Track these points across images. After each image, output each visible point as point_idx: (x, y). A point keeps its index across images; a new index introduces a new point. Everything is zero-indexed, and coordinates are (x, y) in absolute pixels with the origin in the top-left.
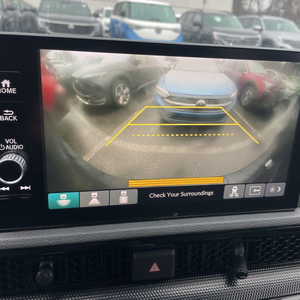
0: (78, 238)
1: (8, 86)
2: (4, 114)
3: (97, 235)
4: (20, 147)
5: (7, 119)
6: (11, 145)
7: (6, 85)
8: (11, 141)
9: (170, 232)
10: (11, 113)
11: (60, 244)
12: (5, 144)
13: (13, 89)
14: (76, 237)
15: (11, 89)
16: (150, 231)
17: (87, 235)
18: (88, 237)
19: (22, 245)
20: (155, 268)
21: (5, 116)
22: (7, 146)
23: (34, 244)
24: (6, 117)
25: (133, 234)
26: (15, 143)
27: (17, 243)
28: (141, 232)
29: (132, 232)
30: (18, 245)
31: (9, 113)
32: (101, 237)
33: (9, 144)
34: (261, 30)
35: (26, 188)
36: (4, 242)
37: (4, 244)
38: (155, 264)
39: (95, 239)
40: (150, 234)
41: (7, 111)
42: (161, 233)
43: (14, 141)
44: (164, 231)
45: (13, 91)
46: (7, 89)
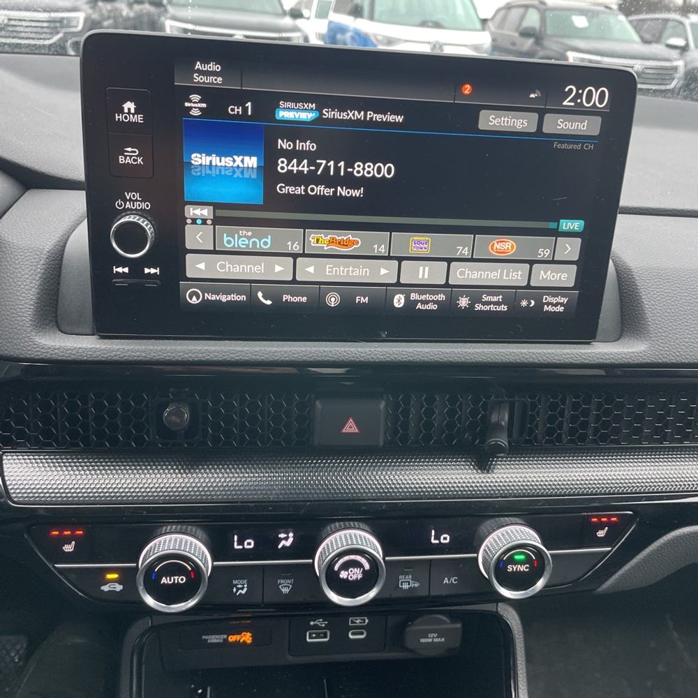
0: (228, 354)
1: (133, 111)
2: (126, 154)
3: (257, 352)
4: (146, 206)
5: (129, 161)
6: (134, 201)
7: (129, 109)
8: (134, 196)
9: (372, 358)
10: (135, 152)
11: (200, 360)
12: (125, 200)
13: (139, 116)
14: (225, 352)
15: (136, 116)
16: (340, 353)
17: (242, 351)
18: (243, 353)
19: (145, 357)
20: (350, 427)
21: (126, 157)
22: (128, 203)
23: (162, 357)
24: (128, 158)
25: (313, 356)
26: (138, 199)
27: (138, 353)
28: (326, 354)
29: (311, 352)
30: (138, 357)
31: (132, 152)
32: (263, 356)
33: (130, 200)
34: (684, 49)
35: (153, 271)
36: (118, 350)
37: (118, 353)
38: (351, 420)
39: (254, 357)
40: (340, 358)
41: (129, 149)
42: (357, 358)
43: (137, 196)
44: (362, 355)
45: (139, 118)
46: (131, 116)
